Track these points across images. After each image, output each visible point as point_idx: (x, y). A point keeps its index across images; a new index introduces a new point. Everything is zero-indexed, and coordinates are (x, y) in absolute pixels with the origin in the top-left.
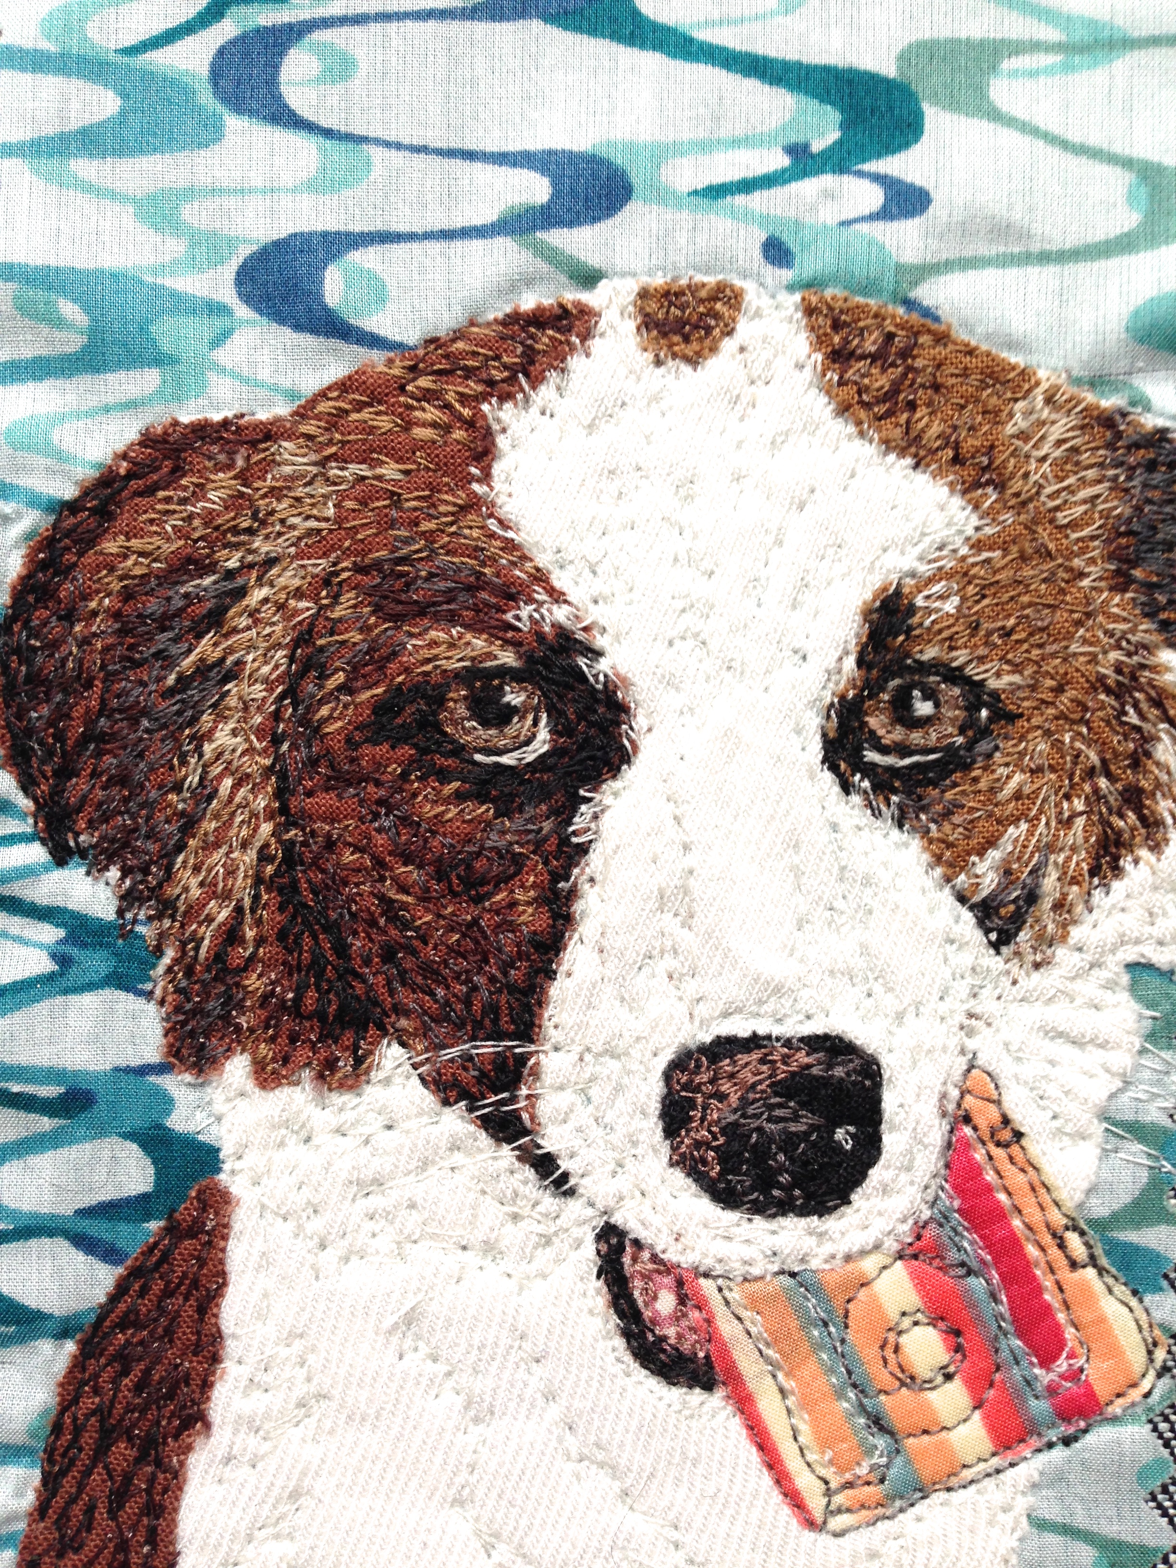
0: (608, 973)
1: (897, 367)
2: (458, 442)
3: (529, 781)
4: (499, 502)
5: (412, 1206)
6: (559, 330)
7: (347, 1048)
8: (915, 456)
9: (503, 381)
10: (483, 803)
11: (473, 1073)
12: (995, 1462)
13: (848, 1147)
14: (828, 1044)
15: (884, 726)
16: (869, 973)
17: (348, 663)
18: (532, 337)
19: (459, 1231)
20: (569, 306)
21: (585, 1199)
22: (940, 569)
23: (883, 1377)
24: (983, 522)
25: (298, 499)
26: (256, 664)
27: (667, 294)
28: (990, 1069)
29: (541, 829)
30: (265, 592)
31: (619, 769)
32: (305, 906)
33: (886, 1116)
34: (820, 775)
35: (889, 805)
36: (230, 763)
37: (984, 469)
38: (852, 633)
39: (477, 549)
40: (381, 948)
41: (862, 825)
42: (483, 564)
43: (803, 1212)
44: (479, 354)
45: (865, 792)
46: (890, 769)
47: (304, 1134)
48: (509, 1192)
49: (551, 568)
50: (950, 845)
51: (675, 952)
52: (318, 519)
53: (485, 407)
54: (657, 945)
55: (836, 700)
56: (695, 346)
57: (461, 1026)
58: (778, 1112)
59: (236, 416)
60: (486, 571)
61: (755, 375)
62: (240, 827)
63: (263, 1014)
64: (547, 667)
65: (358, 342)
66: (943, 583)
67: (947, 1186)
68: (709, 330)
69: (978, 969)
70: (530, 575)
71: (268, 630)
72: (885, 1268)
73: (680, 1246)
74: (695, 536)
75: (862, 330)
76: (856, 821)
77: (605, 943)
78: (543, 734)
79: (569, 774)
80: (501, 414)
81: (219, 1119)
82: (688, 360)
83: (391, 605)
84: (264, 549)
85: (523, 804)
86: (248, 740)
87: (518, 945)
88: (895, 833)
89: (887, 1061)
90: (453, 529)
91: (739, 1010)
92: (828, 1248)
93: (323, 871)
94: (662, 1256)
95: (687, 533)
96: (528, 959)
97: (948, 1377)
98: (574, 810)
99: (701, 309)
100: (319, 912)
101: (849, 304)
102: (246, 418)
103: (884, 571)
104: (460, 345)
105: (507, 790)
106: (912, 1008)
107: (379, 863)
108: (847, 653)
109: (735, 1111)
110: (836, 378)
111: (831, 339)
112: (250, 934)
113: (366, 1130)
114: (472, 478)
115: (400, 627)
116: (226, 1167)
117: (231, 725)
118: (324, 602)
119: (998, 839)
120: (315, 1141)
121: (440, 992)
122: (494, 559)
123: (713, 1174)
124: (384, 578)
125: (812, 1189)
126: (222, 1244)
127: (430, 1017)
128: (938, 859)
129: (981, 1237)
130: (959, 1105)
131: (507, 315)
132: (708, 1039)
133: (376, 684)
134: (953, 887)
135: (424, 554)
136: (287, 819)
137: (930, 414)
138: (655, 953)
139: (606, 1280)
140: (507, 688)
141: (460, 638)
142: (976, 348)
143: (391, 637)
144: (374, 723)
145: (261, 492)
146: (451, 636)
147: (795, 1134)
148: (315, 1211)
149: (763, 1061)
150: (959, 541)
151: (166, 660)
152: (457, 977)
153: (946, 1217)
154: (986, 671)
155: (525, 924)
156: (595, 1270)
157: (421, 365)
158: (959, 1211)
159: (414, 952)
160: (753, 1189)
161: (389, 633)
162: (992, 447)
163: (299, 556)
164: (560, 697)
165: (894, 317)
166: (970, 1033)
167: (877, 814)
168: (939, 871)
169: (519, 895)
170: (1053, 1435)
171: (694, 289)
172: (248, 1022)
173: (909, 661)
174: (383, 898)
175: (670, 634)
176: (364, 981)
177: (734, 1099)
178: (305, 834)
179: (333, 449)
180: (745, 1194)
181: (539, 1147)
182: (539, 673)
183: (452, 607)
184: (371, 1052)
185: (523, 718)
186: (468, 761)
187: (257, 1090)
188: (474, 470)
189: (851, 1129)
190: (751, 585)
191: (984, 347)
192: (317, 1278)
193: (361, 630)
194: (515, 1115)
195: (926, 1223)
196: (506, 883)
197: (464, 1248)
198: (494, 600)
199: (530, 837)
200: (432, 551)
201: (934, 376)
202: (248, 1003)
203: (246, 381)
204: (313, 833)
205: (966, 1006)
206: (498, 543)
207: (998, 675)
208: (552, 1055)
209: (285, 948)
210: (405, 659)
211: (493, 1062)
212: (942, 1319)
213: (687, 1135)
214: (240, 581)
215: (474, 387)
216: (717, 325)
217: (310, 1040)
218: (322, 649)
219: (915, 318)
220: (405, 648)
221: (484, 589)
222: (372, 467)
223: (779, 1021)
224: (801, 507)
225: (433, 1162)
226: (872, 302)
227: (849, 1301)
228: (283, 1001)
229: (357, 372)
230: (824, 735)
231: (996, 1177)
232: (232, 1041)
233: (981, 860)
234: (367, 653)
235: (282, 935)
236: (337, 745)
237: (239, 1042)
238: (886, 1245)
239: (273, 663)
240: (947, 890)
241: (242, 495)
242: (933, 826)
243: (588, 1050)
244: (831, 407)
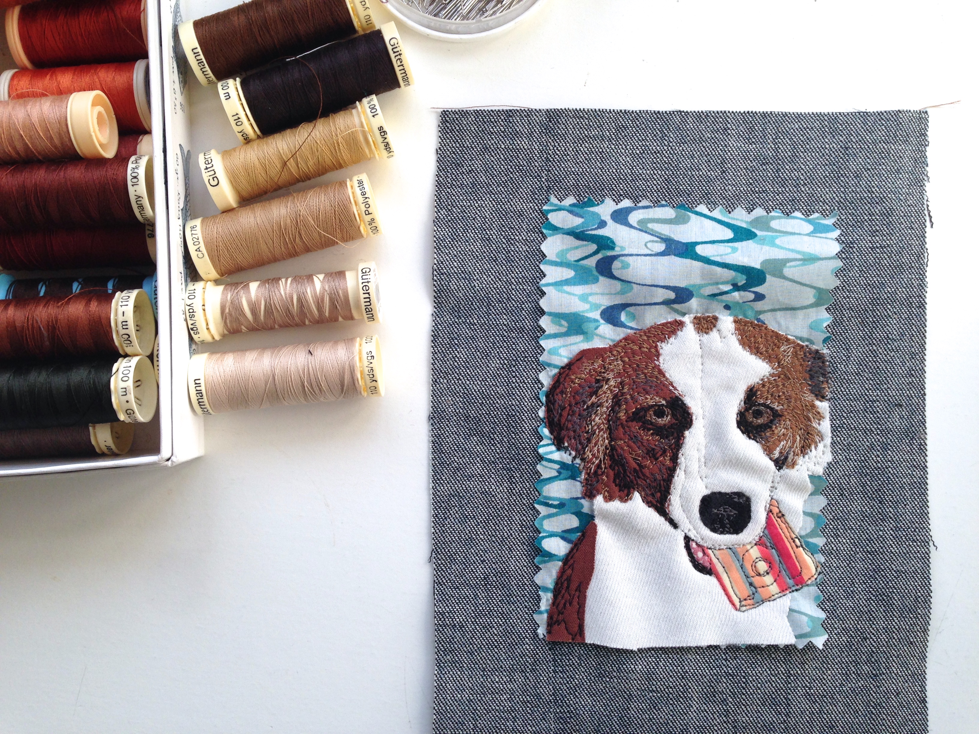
2: (652, 352)
3: (668, 431)
4: (661, 365)
6: (675, 326)
7: (626, 493)
8: (759, 355)
9: (662, 337)
11: (655, 500)
12: (780, 595)
15: (751, 418)
17: (626, 403)
20: (678, 321)
21: (681, 530)
23: (752, 573)
24: (774, 371)
25: (615, 365)
26: (605, 403)
28: (776, 500)
30: (607, 386)
37: (775, 358)
38: (743, 396)
39: (656, 377)
42: (658, 380)
44: (657, 331)
50: (768, 446)
52: (619, 370)
53: (658, 344)
54: (698, 470)
55: (739, 412)
58: (726, 510)
60: (658, 382)
61: (722, 336)
62: (600, 441)
65: (628, 329)
68: (711, 326)
69: (775, 476)
71: (608, 395)
72: (752, 547)
73: (703, 541)
76: (745, 440)
77: (686, 469)
80: (662, 345)
81: (595, 509)
82: (705, 333)
83: (637, 390)
84: (607, 377)
86: (603, 421)
87: (666, 470)
88: (754, 443)
89: (752, 498)
90: (651, 372)
92: (738, 542)
94: (699, 543)
96: (668, 473)
97: (768, 573)
100: (619, 461)
101: (744, 320)
102: (601, 347)
103: (750, 382)
104: (653, 329)
108: (741, 401)
110: (741, 337)
111: (740, 328)
112: (603, 466)
114: (655, 360)
115: (638, 394)
117: (599, 417)
118: (621, 388)
119: (779, 445)
121: (648, 480)
123: (711, 525)
124: (634, 383)
125: (735, 528)
127: (645, 486)
128: (765, 450)
130: (769, 508)
131: (663, 323)
132: (711, 493)
133: (633, 408)
135: (644, 378)
136: (611, 440)
137: (763, 346)
139: (686, 549)
141: (653, 397)
142: (774, 331)
144: (632, 417)
146: (651, 397)
147: (730, 514)
151: (585, 402)
153: (766, 535)
154: (775, 405)
155: (667, 465)
160: (720, 528)
161: (636, 396)
162: (777, 353)
163: (614, 378)
164: (676, 412)
165: (754, 323)
166: (772, 491)
169: (666, 458)
170: (794, 589)
171: (707, 317)
173: (756, 403)
174: (634, 458)
176: (630, 478)
179: (623, 354)
181: (670, 517)
182: (671, 406)
183: (651, 390)
184: (632, 494)
185: (667, 416)
186: (654, 426)
187: (605, 502)
188: (655, 358)
193: (629, 395)
194: (665, 509)
195: (762, 537)
196: (663, 455)
199: (669, 444)
200: (646, 377)
203: (603, 337)
204: (617, 443)
205: (771, 485)
206: (661, 375)
207: (778, 406)
208: (674, 496)
209: (611, 470)
210: (640, 402)
211: (660, 498)
212: (766, 560)
213: (706, 517)
214: (601, 384)
215: (656, 339)
217: (617, 492)
218: (620, 400)
219: (760, 324)
220: (640, 399)
222: (632, 358)
223: (726, 488)
227: (744, 555)
229: (628, 336)
230: (737, 420)
231: (778, 526)
232: (598, 492)
233: (775, 450)
234: (631, 400)
235: (610, 467)
236: (624, 422)
237: (600, 492)
238: (752, 542)
239: (609, 403)
240: (767, 457)
241: (602, 364)
242: (763, 442)
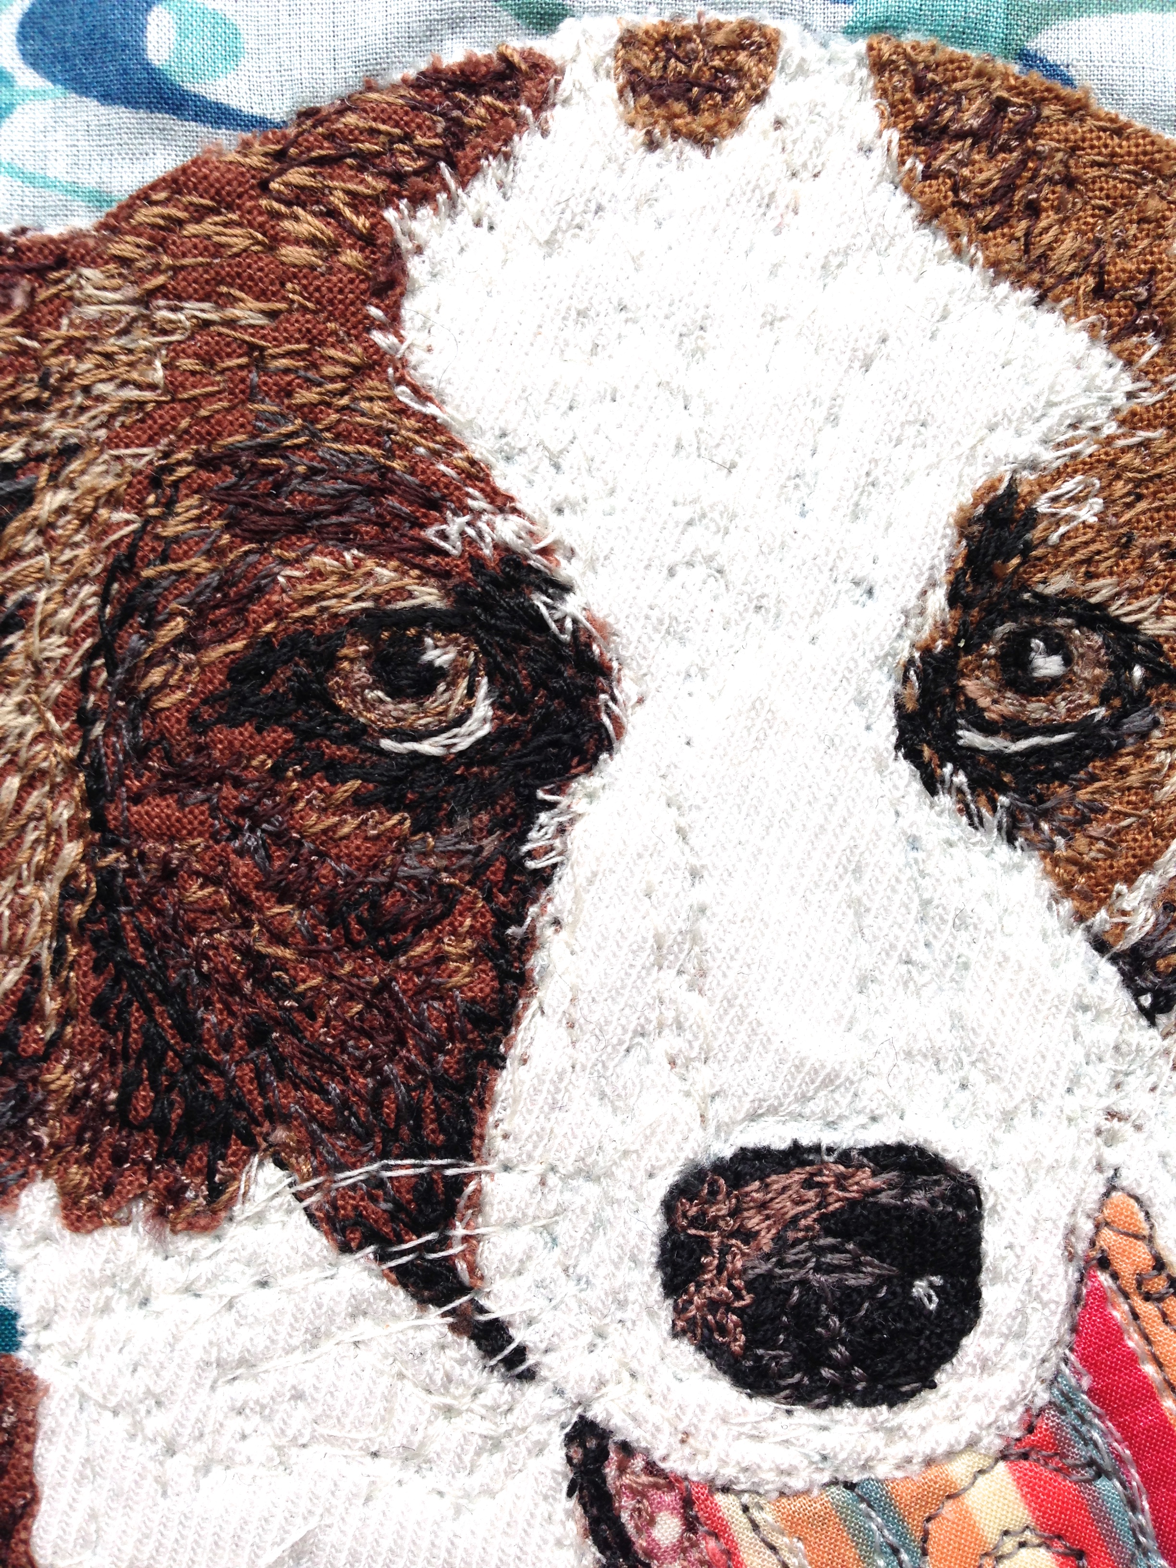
0: (581, 1058)
1: (1011, 150)
2: (350, 268)
3: (463, 778)
4: (413, 359)
5: (298, 1396)
6: (501, 96)
7: (199, 1172)
8: (1039, 285)
9: (416, 173)
10: (394, 811)
11: (384, 1206)
13: (933, 1307)
14: (903, 1158)
15: (988, 693)
16: (963, 1055)
17: (189, 605)
18: (459, 105)
19: (365, 1433)
20: (516, 59)
21: (549, 1385)
22: (1074, 456)
24: (1140, 385)
25: (108, 356)
26: (51, 606)
27: (664, 39)
28: (1139, 1192)
29: (481, 849)
30: (62, 496)
31: (595, 760)
32: (133, 965)
33: (988, 1262)
34: (893, 765)
35: (994, 810)
36: (15, 753)
37: (1141, 306)
38: (942, 554)
39: (381, 431)
40: (246, 1025)
41: (954, 838)
42: (390, 454)
43: (866, 1401)
44: (379, 132)
45: (960, 791)
46: (998, 757)
47: (138, 1294)
48: (439, 1377)
49: (492, 460)
50: (1085, 868)
51: (680, 1027)
52: (139, 386)
53: (390, 215)
54: (653, 1016)
55: (917, 655)
56: (708, 118)
57: (365, 1137)
58: (829, 1258)
59: (15, 233)
60: (396, 464)
61: (797, 162)
62: (33, 848)
63: (74, 1122)
64: (487, 608)
65: (196, 118)
66: (1079, 478)
67: (1072, 1357)
68: (727, 93)
69: (1125, 1049)
70: (461, 471)
71: (68, 554)
72: (981, 1472)
73: (687, 1451)
74: (708, 412)
75: (958, 94)
76: (946, 833)
77: (577, 1015)
78: (483, 709)
79: (521, 767)
80: (415, 226)
81: (15, 1272)
82: (696, 139)
83: (254, 517)
84: (59, 432)
85: (453, 812)
86: (41, 719)
87: (449, 1018)
88: (1003, 850)
89: (987, 1181)
90: (345, 401)
91: (773, 1110)
92: (900, 1449)
93: (159, 913)
94: (662, 1465)
95: (696, 406)
96: (464, 1039)
98: (529, 821)
99: (717, 63)
100: (153, 974)
101: (939, 56)
102: (30, 234)
103: (990, 459)
104: (351, 119)
105: (429, 792)
106: (1027, 1106)
107: (241, 900)
108: (934, 585)
109: (767, 1257)
110: (920, 167)
111: (913, 108)
112: (51, 1005)
113: (228, 1290)
114: (373, 324)
115: (267, 550)
116: (27, 1341)
117: (17, 697)
118: (153, 512)
119: (1155, 858)
120: (154, 1305)
121: (334, 1088)
122: (406, 447)
123: (736, 1347)
124: (241, 476)
125: (880, 1367)
126: (27, 1447)
127: (321, 1125)
128: (1067, 888)
129: (1118, 1426)
130: (1093, 1243)
131: (422, 73)
132: (728, 1152)
133: (232, 636)
134: (1088, 929)
135: (302, 440)
136: (103, 837)
137: (1061, 222)
138: (650, 1028)
139: (581, 1499)
140: (429, 641)
141: (357, 566)
142: (1128, 125)
143: (253, 565)
144: (230, 694)
145: (53, 346)
146: (344, 564)
147: (857, 1289)
148: (159, 1403)
149: (808, 1184)
150: (1102, 414)
152: (359, 1066)
153: (1068, 1400)
154: (1142, 609)
155: (460, 988)
156: (565, 1486)
157: (292, 150)
158: (1090, 1392)
159: (295, 1031)
160: (794, 1368)
161: (252, 558)
162: (1153, 272)
163: (110, 443)
164: (508, 654)
165: (1005, 76)
166: (1111, 1139)
167: (976, 822)
168: (1067, 906)
169: (450, 946)
171: (703, 31)
172: (51, 1136)
173: (1026, 596)
174: (247, 952)
175: (671, 558)
176: (223, 1073)
177: (766, 1241)
178: (130, 858)
179: (161, 279)
180: (782, 1376)
181: (482, 1310)
182: (476, 618)
183: (345, 519)
184: (234, 1178)
185: (452, 685)
186: (371, 750)
187: (67, 1233)
188: (374, 311)
189: (937, 1280)
190: (791, 484)
191: (1139, 124)
192: (164, 1494)
193: (208, 555)
194: (448, 1264)
195: (1042, 1410)
196: (431, 928)
197: (375, 1455)
198: (407, 509)
199: (464, 861)
200: (313, 435)
201: (1067, 166)
202: (52, 1107)
203: (30, 179)
204: (142, 856)
205: (1105, 1102)
206: (412, 423)
207: (1158, 615)
208: (501, 1176)
209: (104, 1026)
210: (275, 598)
211: (414, 1189)
212: (1059, 1537)
213: (698, 1291)
214: (24, 480)
215: (374, 183)
216: (741, 87)
217: (145, 1161)
218: (149, 583)
219: (1036, 78)
220: (275, 581)
221: (392, 493)
222: (219, 307)
223: (831, 1125)
224: (867, 367)
225: (328, 1334)
226: (972, 54)
227: (929, 1520)
228: (102, 1104)
229: (194, 162)
230: (899, 707)
231: (1142, 1342)
232: (29, 1161)
233: (1131, 891)
234: (217, 589)
235: (99, 1008)
236: (176, 725)
237: (40, 1164)
238: (985, 1442)
239: (76, 604)
240: (1079, 934)
241: (24, 350)
242: (1060, 841)
243: (553, 1169)
244: (913, 211)
